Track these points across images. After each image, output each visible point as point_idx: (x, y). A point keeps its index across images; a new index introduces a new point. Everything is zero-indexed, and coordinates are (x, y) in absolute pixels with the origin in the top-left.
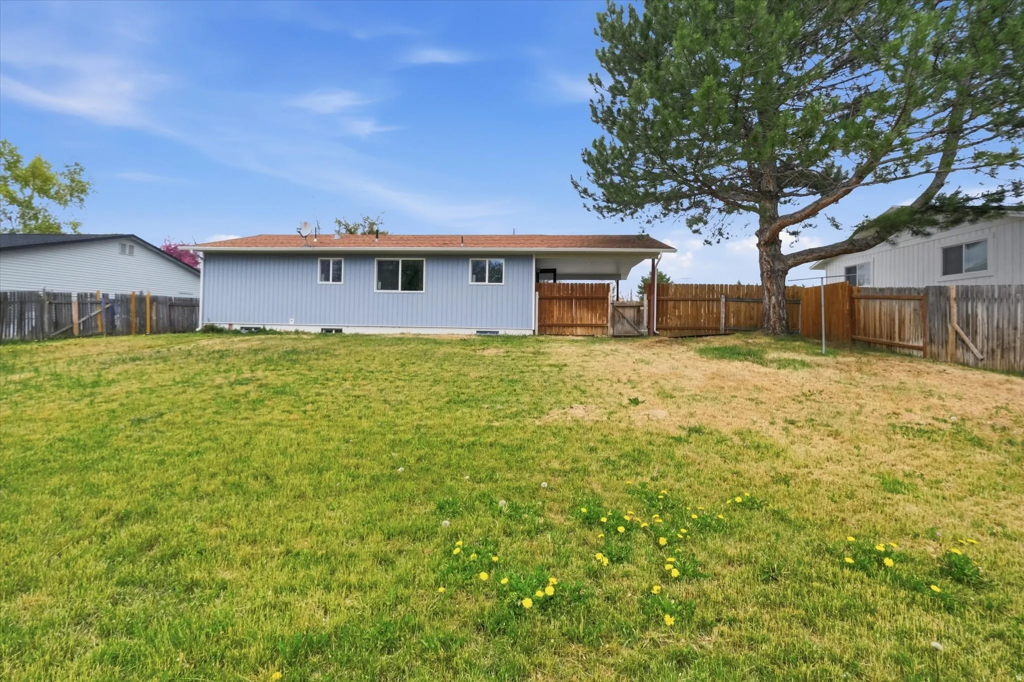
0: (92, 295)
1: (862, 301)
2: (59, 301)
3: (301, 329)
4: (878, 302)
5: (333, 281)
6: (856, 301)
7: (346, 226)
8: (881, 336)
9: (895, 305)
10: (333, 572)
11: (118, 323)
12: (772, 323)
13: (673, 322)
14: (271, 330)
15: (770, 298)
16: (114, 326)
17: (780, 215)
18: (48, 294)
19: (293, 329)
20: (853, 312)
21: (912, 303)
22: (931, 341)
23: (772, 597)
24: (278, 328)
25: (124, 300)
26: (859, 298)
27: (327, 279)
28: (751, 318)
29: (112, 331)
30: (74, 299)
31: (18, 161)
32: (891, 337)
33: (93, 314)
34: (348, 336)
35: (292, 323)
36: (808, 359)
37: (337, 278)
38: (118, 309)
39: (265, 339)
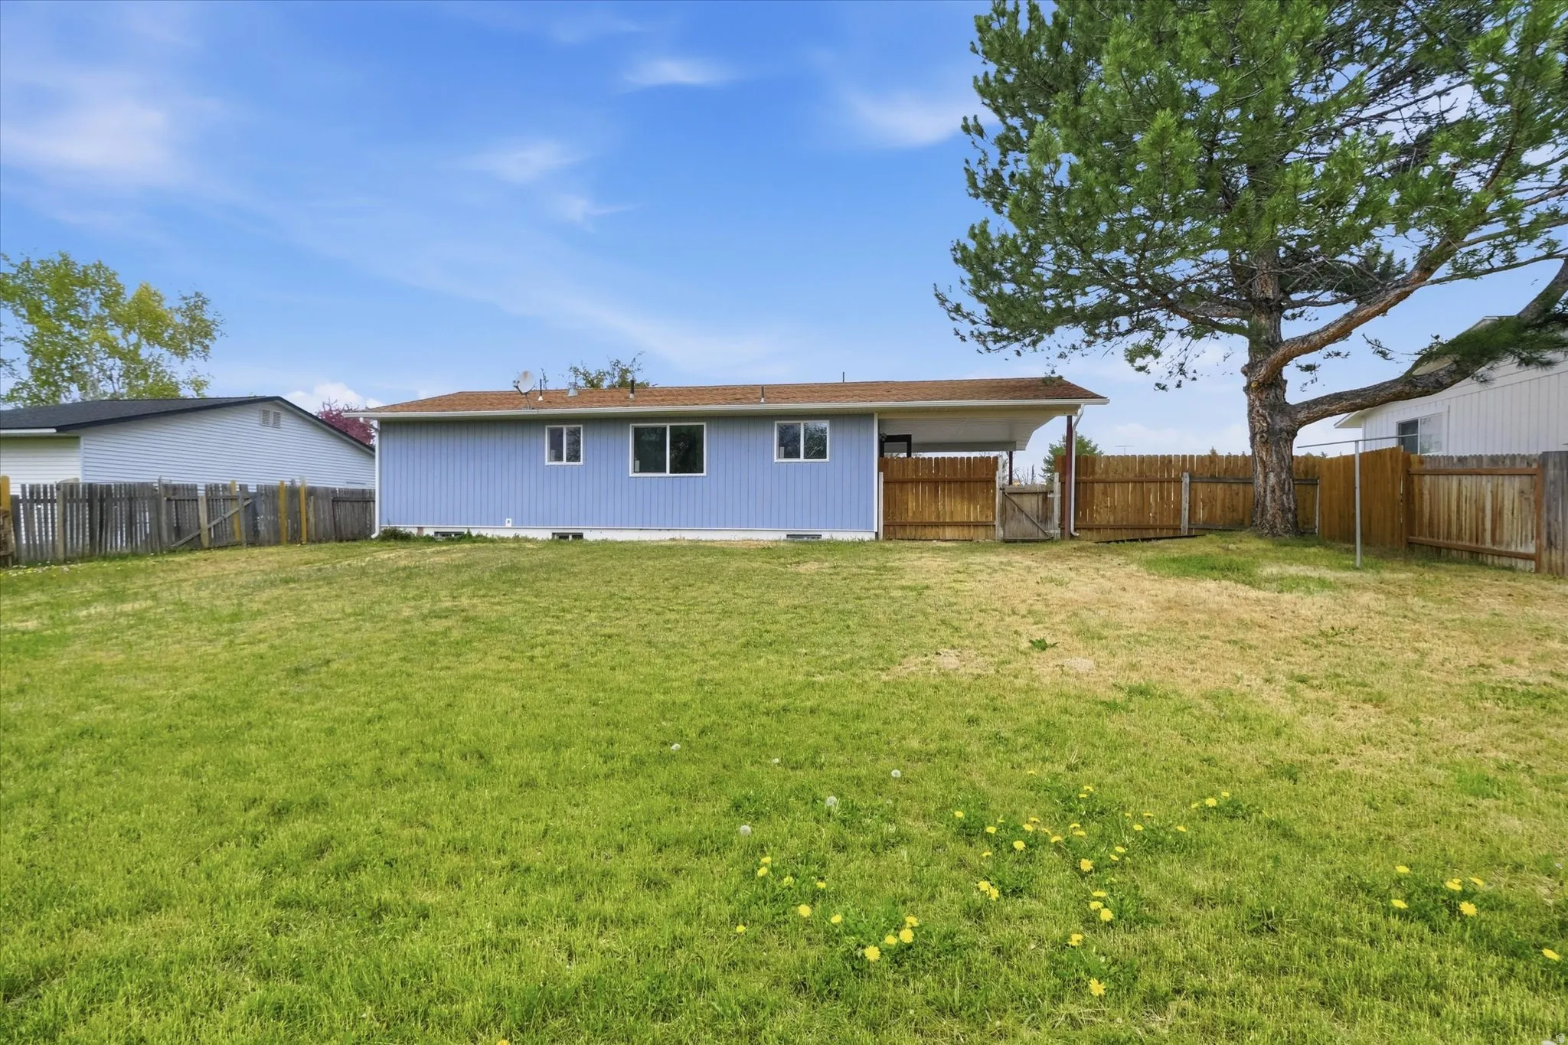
0: (225, 487)
1: (1427, 478)
2: (179, 496)
3: (522, 533)
4: (1455, 478)
5: (568, 460)
6: (1416, 478)
7: (586, 375)
8: (1459, 537)
9: (1487, 484)
10: (579, 898)
11: (262, 528)
12: (1269, 517)
13: (1103, 517)
14: (478, 536)
15: (1266, 476)
16: (256, 532)
17: (1284, 339)
18: (166, 487)
19: (511, 534)
20: (1410, 496)
21: (1517, 482)
22: (1551, 544)
23: (1267, 958)
24: (489, 533)
25: (269, 494)
26: (1422, 474)
27: (559, 458)
28: (1234, 509)
29: (254, 539)
30: (201, 493)
31: (118, 293)
32: (1478, 537)
33: (226, 516)
34: (592, 544)
35: (509, 525)
36: (1330, 575)
37: (574, 456)
38: (262, 508)
39: (471, 549)
